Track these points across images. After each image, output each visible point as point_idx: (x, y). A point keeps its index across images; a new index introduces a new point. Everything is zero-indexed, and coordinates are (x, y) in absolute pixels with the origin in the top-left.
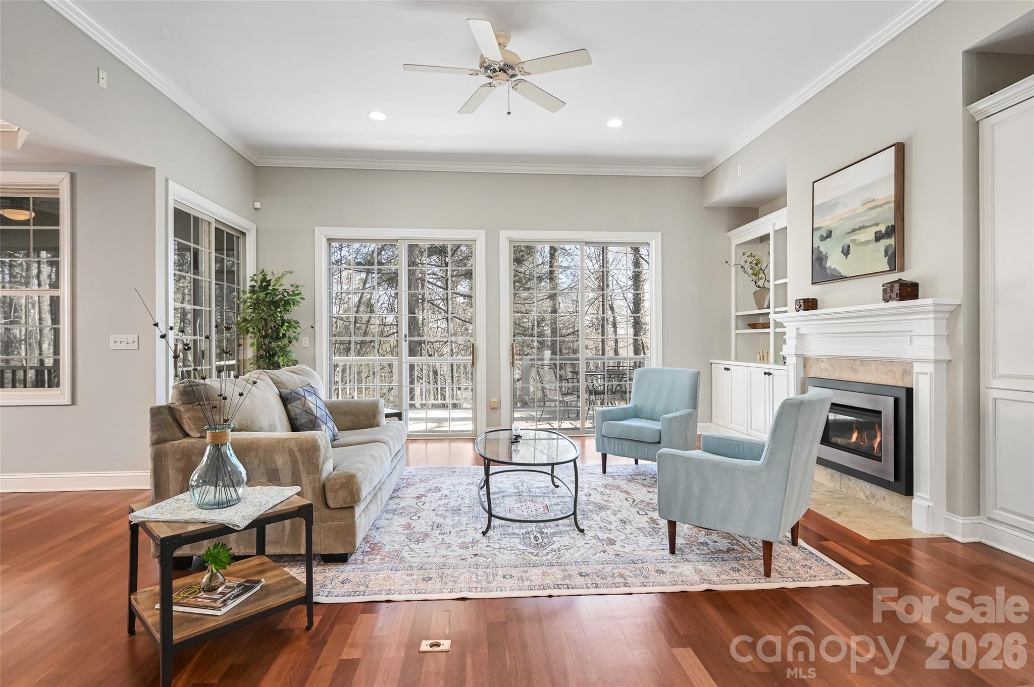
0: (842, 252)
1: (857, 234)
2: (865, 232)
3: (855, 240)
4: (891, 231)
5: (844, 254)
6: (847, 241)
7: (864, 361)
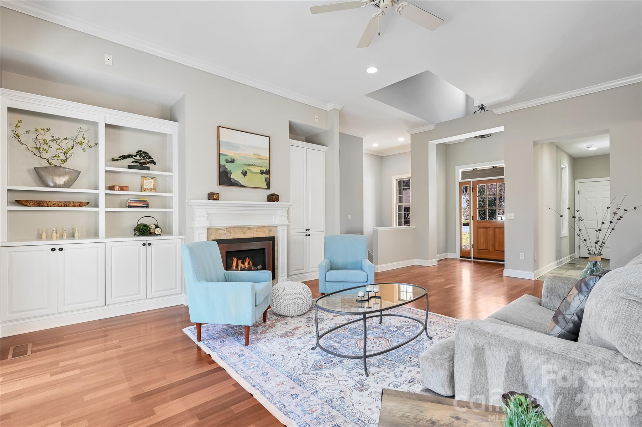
0: (242, 173)
1: (251, 167)
2: (255, 168)
3: (250, 170)
4: (268, 172)
5: (243, 174)
6: (245, 169)
7: (249, 228)
